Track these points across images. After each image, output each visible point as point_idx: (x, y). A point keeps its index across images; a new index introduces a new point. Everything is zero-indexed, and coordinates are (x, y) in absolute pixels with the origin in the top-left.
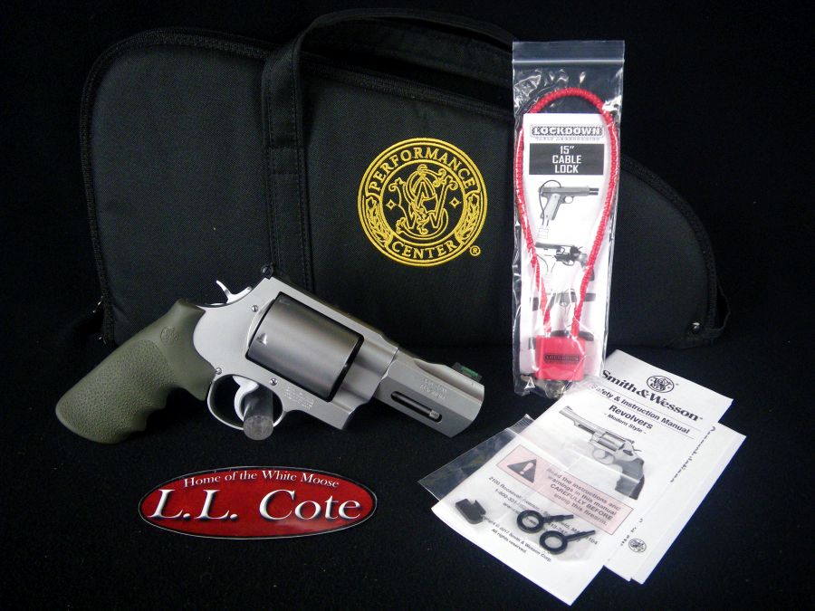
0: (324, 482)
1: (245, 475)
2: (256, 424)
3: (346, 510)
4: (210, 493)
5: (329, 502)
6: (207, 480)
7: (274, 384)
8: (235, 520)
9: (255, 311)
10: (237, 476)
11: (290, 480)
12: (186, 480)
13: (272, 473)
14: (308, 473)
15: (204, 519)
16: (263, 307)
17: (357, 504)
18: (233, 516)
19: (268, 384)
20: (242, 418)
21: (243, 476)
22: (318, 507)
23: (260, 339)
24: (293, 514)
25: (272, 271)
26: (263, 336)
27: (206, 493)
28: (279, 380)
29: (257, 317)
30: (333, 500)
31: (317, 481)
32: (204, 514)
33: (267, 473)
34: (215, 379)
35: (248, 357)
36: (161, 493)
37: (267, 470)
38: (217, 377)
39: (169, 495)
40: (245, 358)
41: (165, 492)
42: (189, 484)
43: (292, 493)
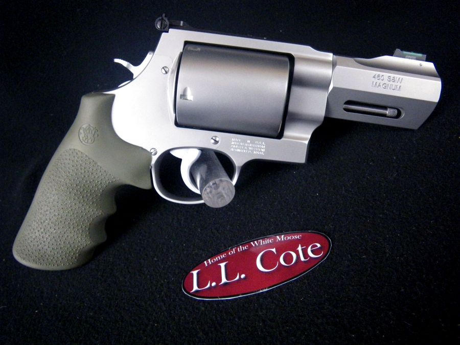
0: (292, 238)
1: (241, 249)
2: (214, 191)
3: (313, 252)
4: (223, 265)
5: (300, 249)
6: (218, 258)
7: (216, 142)
8: (245, 278)
9: (166, 73)
10: (236, 250)
11: (270, 243)
12: (205, 262)
13: (257, 243)
14: (280, 236)
15: (225, 284)
16: (172, 65)
17: (319, 245)
18: (243, 276)
19: (210, 145)
20: (198, 192)
21: (240, 249)
22: (294, 255)
23: (183, 96)
24: (280, 263)
25: (167, 22)
26: (185, 91)
27: (220, 266)
28: (220, 136)
29: (171, 77)
30: (302, 246)
31: (287, 238)
32: (224, 280)
33: (254, 243)
34: (153, 162)
35: (177, 124)
36: (192, 274)
37: (253, 241)
38: (154, 159)
39: (198, 274)
40: (175, 127)
41: (195, 273)
42: (208, 264)
43: (274, 250)
